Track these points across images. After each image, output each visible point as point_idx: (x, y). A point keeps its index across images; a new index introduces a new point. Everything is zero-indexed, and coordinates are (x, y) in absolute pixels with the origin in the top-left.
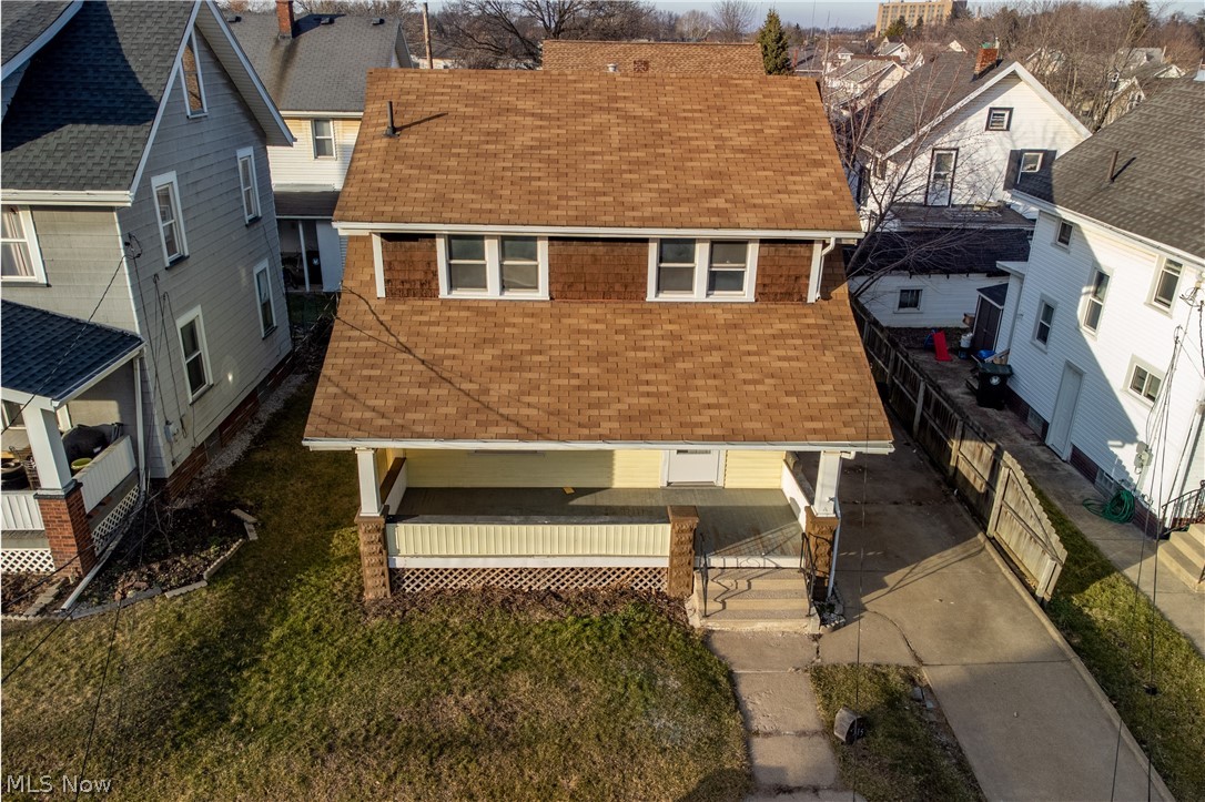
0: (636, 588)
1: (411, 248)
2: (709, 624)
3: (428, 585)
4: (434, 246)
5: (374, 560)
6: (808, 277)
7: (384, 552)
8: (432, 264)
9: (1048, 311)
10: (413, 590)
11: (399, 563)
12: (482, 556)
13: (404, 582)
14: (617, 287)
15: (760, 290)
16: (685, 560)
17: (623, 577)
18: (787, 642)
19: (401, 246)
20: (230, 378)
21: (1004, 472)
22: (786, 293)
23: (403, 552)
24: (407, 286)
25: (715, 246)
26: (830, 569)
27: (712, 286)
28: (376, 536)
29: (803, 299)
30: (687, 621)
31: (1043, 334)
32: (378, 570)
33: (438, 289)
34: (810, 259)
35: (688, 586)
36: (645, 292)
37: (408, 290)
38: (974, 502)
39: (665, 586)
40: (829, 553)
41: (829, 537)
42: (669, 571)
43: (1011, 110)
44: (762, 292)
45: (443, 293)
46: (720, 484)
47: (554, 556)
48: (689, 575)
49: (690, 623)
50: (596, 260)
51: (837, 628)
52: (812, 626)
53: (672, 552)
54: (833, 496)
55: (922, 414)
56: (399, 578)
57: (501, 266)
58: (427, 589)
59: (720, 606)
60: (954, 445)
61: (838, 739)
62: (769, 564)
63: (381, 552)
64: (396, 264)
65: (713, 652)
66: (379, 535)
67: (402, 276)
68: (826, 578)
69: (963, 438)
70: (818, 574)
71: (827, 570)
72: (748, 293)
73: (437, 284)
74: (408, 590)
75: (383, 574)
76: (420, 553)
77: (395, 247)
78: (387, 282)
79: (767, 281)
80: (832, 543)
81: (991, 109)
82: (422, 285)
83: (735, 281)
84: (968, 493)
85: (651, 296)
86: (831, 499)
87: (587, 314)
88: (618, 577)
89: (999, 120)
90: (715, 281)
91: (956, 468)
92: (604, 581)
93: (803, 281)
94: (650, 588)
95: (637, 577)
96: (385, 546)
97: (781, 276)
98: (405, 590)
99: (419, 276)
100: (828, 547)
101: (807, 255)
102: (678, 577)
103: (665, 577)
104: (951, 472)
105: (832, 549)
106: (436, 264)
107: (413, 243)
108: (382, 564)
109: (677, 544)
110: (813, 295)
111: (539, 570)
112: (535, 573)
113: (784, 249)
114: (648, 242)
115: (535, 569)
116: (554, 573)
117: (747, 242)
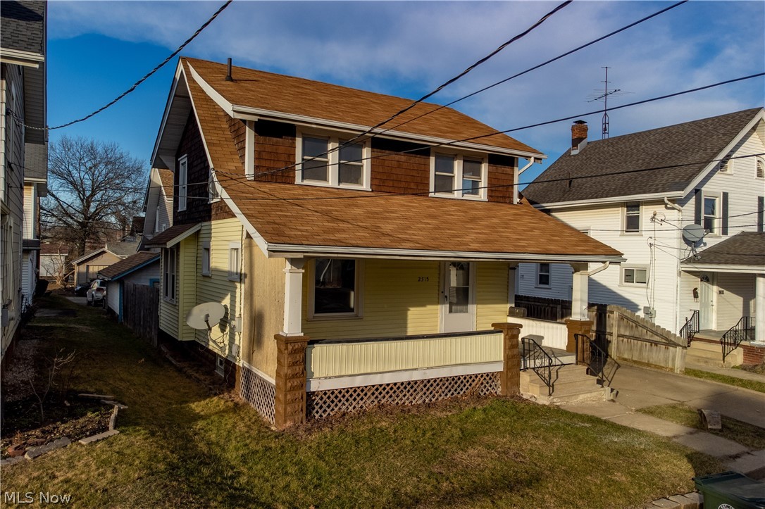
0: (482, 393)
1: (276, 142)
2: (554, 400)
3: (333, 410)
4: (294, 143)
5: (297, 382)
6: (513, 187)
7: (302, 374)
8: (292, 157)
10: (321, 416)
11: (314, 386)
13: (314, 408)
14: (413, 185)
15: (490, 194)
16: (516, 361)
17: (473, 384)
19: (269, 140)
21: (615, 315)
22: (503, 197)
24: (271, 172)
25: (465, 162)
29: (511, 203)
32: (298, 393)
33: (294, 177)
34: (513, 176)
35: (517, 385)
36: (428, 190)
37: (272, 176)
42: (505, 372)
44: (491, 196)
45: (298, 180)
47: (432, 368)
48: (516, 375)
50: (399, 165)
53: (506, 356)
56: (312, 403)
57: (341, 164)
58: (332, 414)
62: (557, 363)
64: (264, 154)
67: (267, 164)
73: (294, 173)
74: (317, 416)
75: (301, 398)
76: (330, 374)
77: (265, 140)
78: (256, 168)
79: (493, 188)
82: (282, 172)
85: (431, 193)
87: (399, 203)
88: (470, 385)
93: (510, 190)
94: (491, 392)
95: (485, 380)
96: (304, 368)
97: (500, 186)
98: (315, 416)
99: (281, 165)
101: (512, 173)
102: (512, 377)
103: (499, 381)
106: (294, 158)
107: (278, 139)
108: (302, 386)
109: (510, 348)
110: (516, 199)
111: (419, 382)
112: (415, 387)
113: (501, 169)
114: (429, 156)
115: (416, 383)
116: (428, 385)
117: (481, 163)
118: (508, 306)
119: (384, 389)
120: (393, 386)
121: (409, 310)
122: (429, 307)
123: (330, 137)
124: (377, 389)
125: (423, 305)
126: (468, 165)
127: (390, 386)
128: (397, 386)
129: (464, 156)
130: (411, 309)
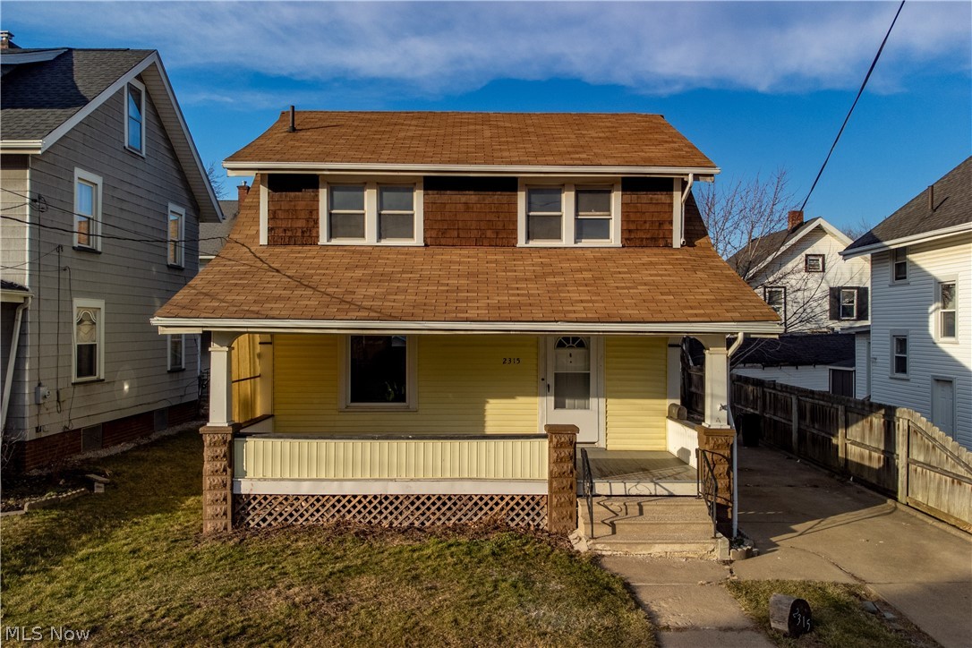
0: (512, 524)
1: (295, 197)
2: (598, 546)
4: (317, 196)
5: (217, 480)
6: (671, 222)
7: (229, 470)
8: (314, 212)
9: (902, 343)
10: (258, 524)
11: (245, 487)
12: (337, 480)
13: (249, 514)
14: (489, 234)
15: (627, 236)
16: (566, 482)
17: (497, 509)
18: (694, 566)
19: (286, 196)
20: (126, 387)
21: (902, 425)
22: (652, 239)
23: (250, 474)
24: (289, 234)
25: (580, 195)
26: (732, 495)
27: (579, 235)
28: (223, 449)
29: (669, 245)
30: (572, 547)
31: (901, 365)
32: (220, 494)
33: (318, 237)
34: (671, 205)
35: (571, 517)
36: (516, 238)
37: (290, 237)
38: (874, 481)
39: (546, 521)
40: (728, 474)
41: (726, 453)
42: (549, 497)
43: (823, 256)
44: (629, 238)
45: (323, 240)
46: (602, 445)
47: (418, 480)
48: (571, 503)
49: (576, 549)
50: (468, 208)
51: (749, 555)
52: (720, 549)
53: (551, 473)
54: (725, 403)
55: (799, 428)
56: (243, 509)
57: (379, 215)
59: (609, 530)
60: (838, 441)
61: (778, 631)
62: (660, 491)
63: (225, 470)
64: (280, 212)
65: (603, 569)
66: (224, 449)
67: (284, 224)
68: (728, 507)
69: (847, 426)
70: (719, 501)
71: (727, 496)
72: (615, 238)
73: (318, 232)
74: (252, 524)
75: (225, 499)
76: (269, 475)
77: (281, 196)
78: (270, 230)
79: (632, 227)
80: (730, 461)
81: (807, 256)
82: (303, 232)
83: (601, 229)
84: (865, 475)
85: (521, 242)
86: (723, 407)
88: (491, 509)
89: (814, 265)
90: (582, 229)
91: (846, 460)
92: (476, 515)
93: (666, 226)
94: (529, 524)
95: (513, 509)
96: (231, 464)
97: (645, 222)
98: (249, 524)
99: (301, 224)
100: (727, 466)
101: (668, 201)
102: (560, 505)
103: (545, 510)
104: (842, 463)
105: (731, 468)
106: (318, 213)
107: (297, 193)
108: (225, 485)
109: (556, 462)
110: (678, 240)
111: (401, 498)
112: (397, 503)
113: (645, 197)
114: (516, 191)
115: (397, 498)
116: (418, 503)
117: (610, 192)
118: (668, 402)
119: (349, 501)
120: (363, 499)
121: (488, 402)
122: (521, 400)
123: (365, 183)
124: (339, 501)
125: (511, 396)
126: (584, 198)
127: (357, 499)
128: (368, 500)
129: (575, 185)
130: (491, 401)
